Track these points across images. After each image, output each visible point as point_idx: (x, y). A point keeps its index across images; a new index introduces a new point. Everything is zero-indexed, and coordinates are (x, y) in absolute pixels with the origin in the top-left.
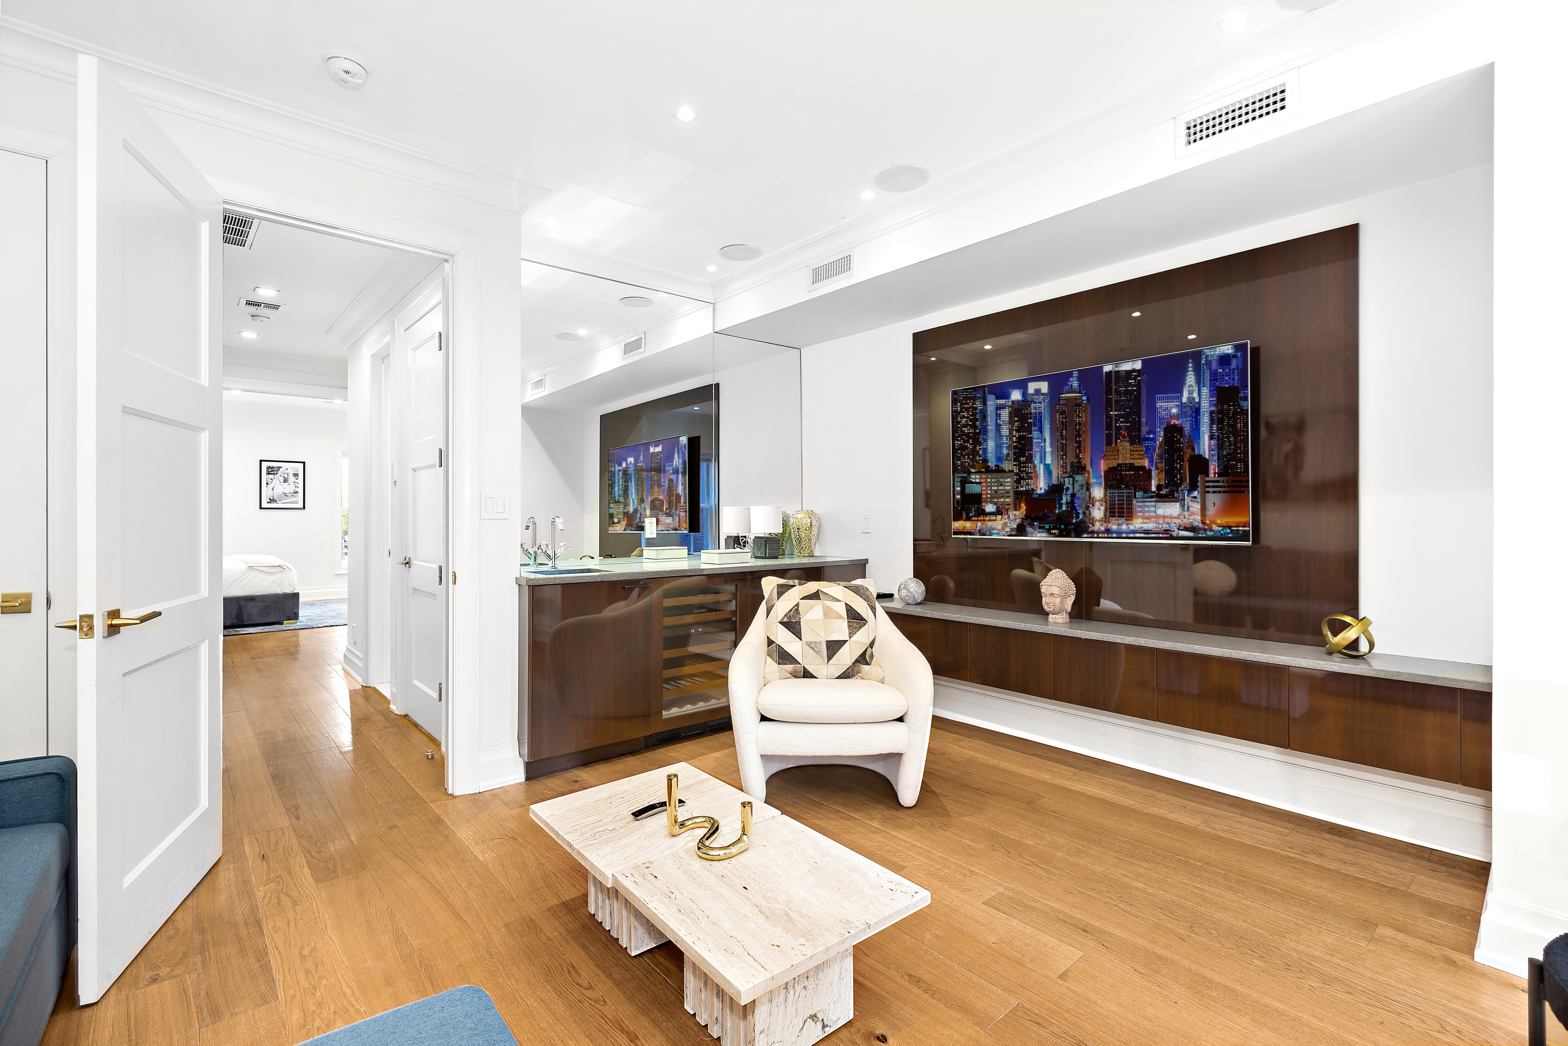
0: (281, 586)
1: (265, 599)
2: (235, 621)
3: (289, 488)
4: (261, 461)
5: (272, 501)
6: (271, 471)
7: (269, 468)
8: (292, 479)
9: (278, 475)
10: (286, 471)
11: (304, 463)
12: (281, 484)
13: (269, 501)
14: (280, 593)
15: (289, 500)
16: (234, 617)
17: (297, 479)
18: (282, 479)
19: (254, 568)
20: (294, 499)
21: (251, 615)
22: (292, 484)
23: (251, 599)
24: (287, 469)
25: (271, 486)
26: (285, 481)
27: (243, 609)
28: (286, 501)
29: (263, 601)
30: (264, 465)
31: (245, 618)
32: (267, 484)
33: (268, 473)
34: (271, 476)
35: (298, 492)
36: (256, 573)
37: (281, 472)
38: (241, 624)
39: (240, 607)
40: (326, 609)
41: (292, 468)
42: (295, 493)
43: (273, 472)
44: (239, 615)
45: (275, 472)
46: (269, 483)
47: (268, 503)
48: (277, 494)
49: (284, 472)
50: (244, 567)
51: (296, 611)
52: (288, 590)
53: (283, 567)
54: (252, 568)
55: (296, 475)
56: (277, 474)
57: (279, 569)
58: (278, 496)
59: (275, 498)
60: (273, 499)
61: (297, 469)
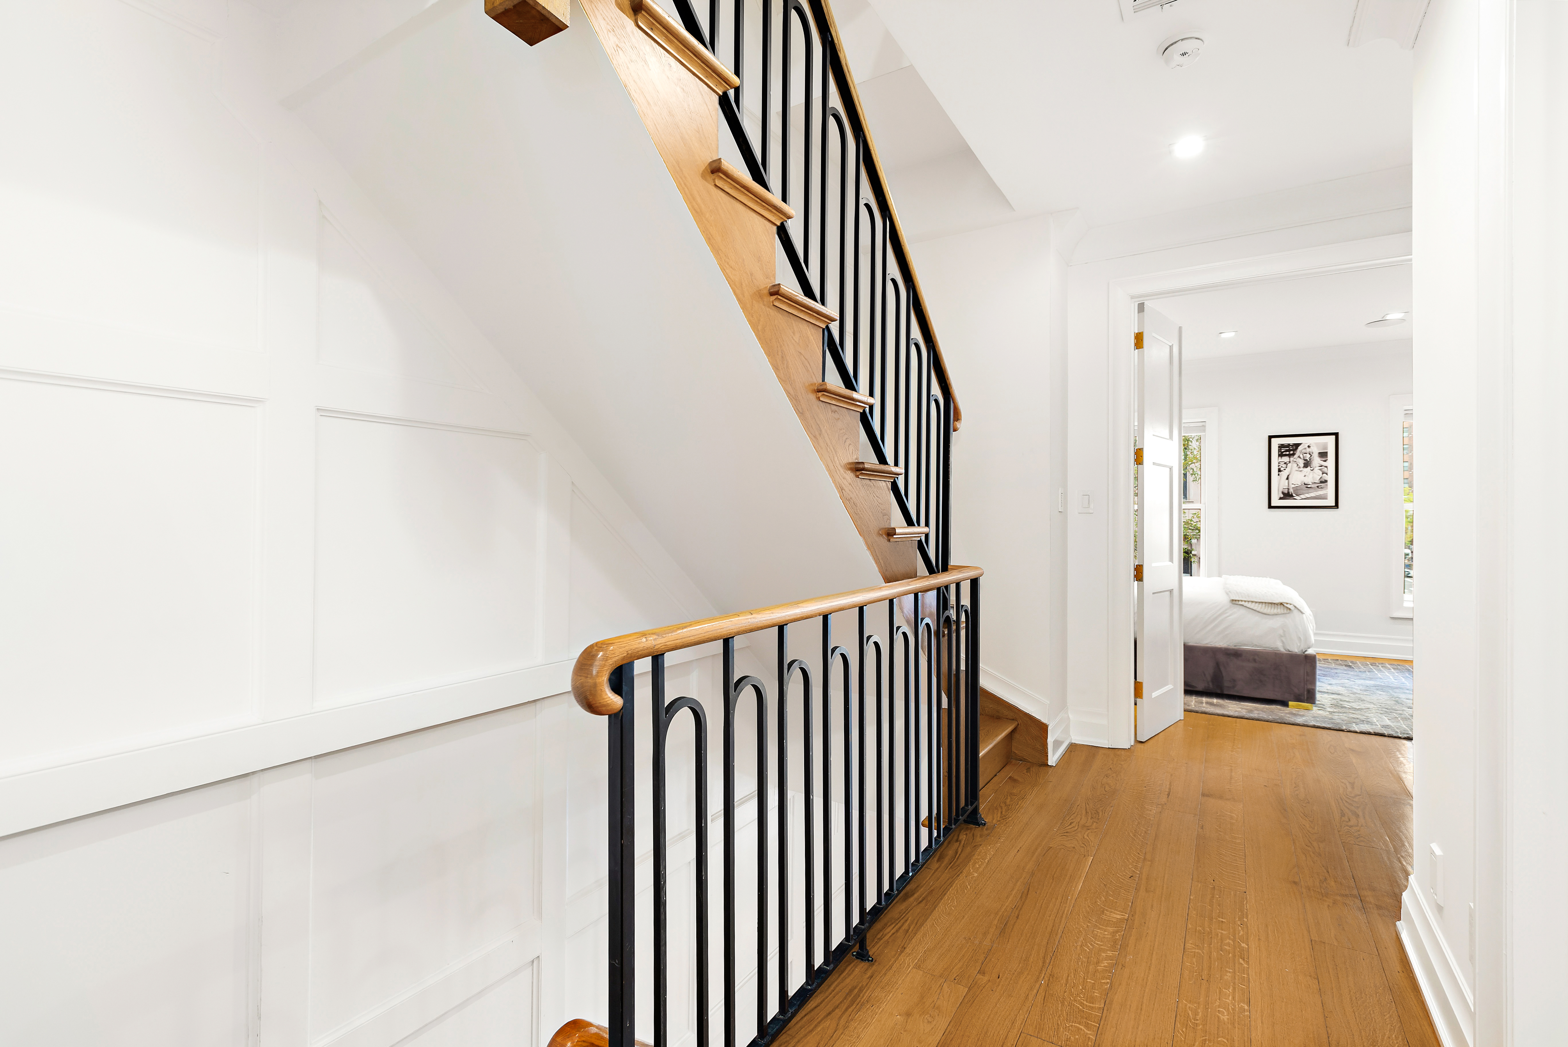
0: (1283, 639)
1: (1256, 657)
2: (1211, 686)
3: (1311, 476)
4: (1270, 437)
5: (1287, 495)
6: (1288, 451)
7: (1281, 446)
8: (1317, 461)
9: (1295, 456)
10: (1308, 450)
11: (1336, 435)
12: (1300, 469)
13: (1282, 496)
14: (1282, 650)
15: (1312, 495)
16: (1209, 679)
17: (1325, 461)
18: (1301, 463)
19: (1240, 603)
20: (1320, 492)
21: (1234, 681)
22: (1317, 470)
23: (1234, 654)
24: (1309, 447)
25: (1284, 474)
26: (1307, 464)
27: (1222, 669)
28: (1308, 496)
29: (1255, 660)
30: (1276, 442)
31: (1226, 684)
32: (1280, 471)
33: (1281, 455)
34: (1286, 459)
35: (1326, 481)
36: (1242, 611)
37: (1301, 452)
38: (1219, 692)
39: (1218, 665)
40: (1372, 682)
41: (1317, 444)
42: (1321, 482)
43: (1288, 453)
44: (1217, 678)
45: (1292, 452)
46: (1282, 469)
47: (1281, 499)
48: (1294, 486)
49: (1304, 451)
50: (1224, 599)
51: (1310, 687)
52: (1296, 649)
53: (1288, 606)
54: (1237, 602)
55: (1323, 455)
56: (1294, 454)
57: (1280, 610)
58: (1296, 489)
59: (1291, 491)
60: (1288, 492)
61: (1325, 446)
